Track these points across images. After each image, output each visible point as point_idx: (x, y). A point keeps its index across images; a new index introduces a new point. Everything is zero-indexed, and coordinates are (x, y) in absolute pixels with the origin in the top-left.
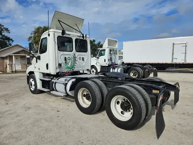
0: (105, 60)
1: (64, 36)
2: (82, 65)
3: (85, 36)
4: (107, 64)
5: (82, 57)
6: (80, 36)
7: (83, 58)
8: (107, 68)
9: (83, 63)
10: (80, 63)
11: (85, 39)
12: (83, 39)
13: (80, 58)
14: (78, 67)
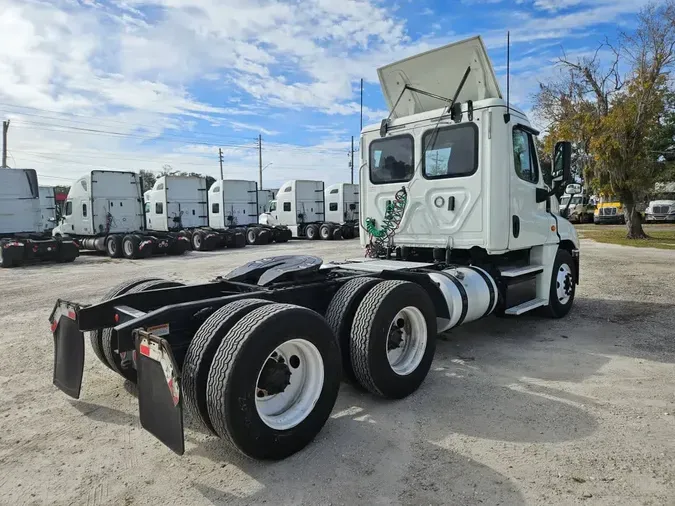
2: (448, 227)
3: (464, 107)
6: (442, 117)
7: (452, 200)
9: (454, 219)
10: (440, 221)
11: (465, 119)
12: (453, 122)
13: (439, 202)
14: (429, 234)
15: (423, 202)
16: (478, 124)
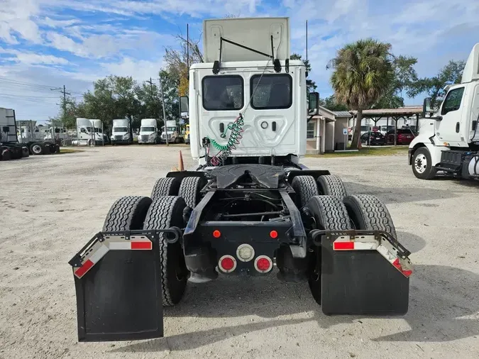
0: (458, 125)
1: (219, 74)
2: (270, 142)
3: (283, 63)
4: (462, 139)
5: (270, 121)
6: (267, 67)
7: (274, 124)
8: (463, 152)
9: (276, 137)
10: (265, 138)
11: (283, 71)
12: (275, 72)
13: (265, 125)
14: (256, 147)
15: (252, 124)
16: (292, 75)
